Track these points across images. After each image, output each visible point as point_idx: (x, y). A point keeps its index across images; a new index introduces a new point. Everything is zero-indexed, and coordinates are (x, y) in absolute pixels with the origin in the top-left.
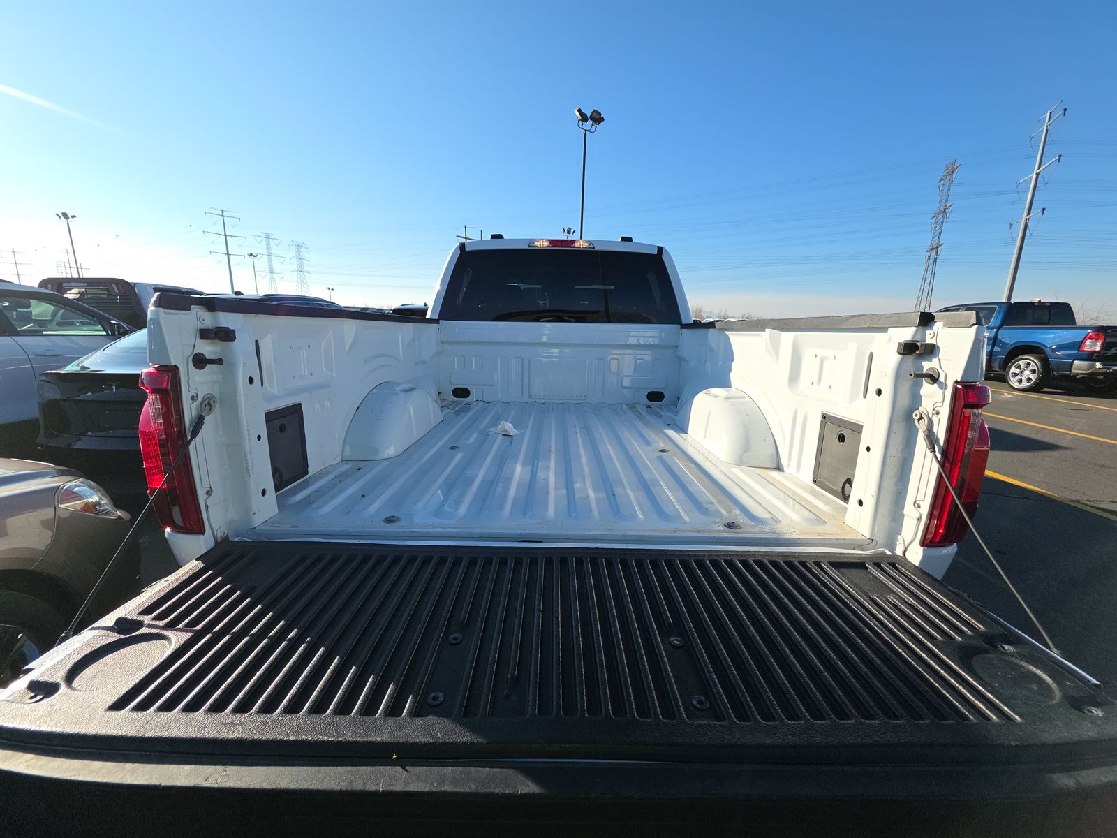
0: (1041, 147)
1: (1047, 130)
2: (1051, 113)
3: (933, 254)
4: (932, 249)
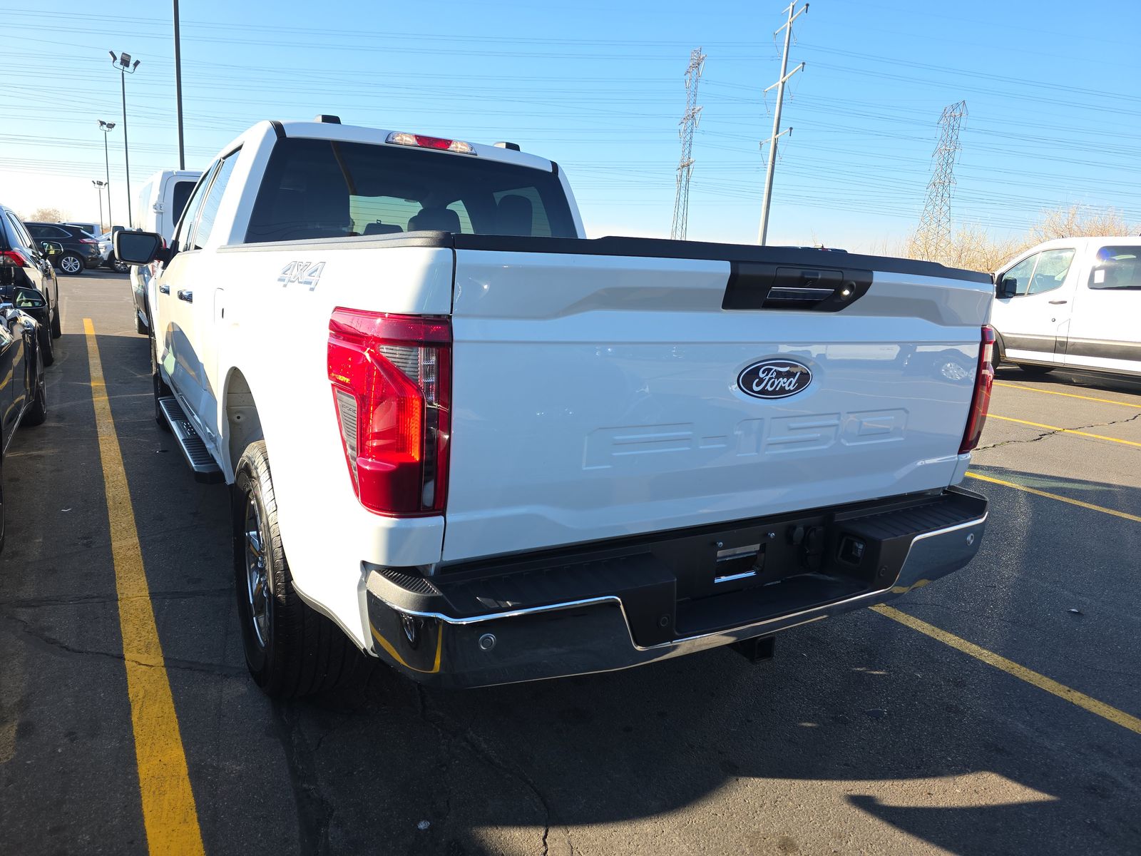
0: (785, 49)
1: (790, 28)
2: (793, 6)
3: (685, 174)
4: (683, 166)
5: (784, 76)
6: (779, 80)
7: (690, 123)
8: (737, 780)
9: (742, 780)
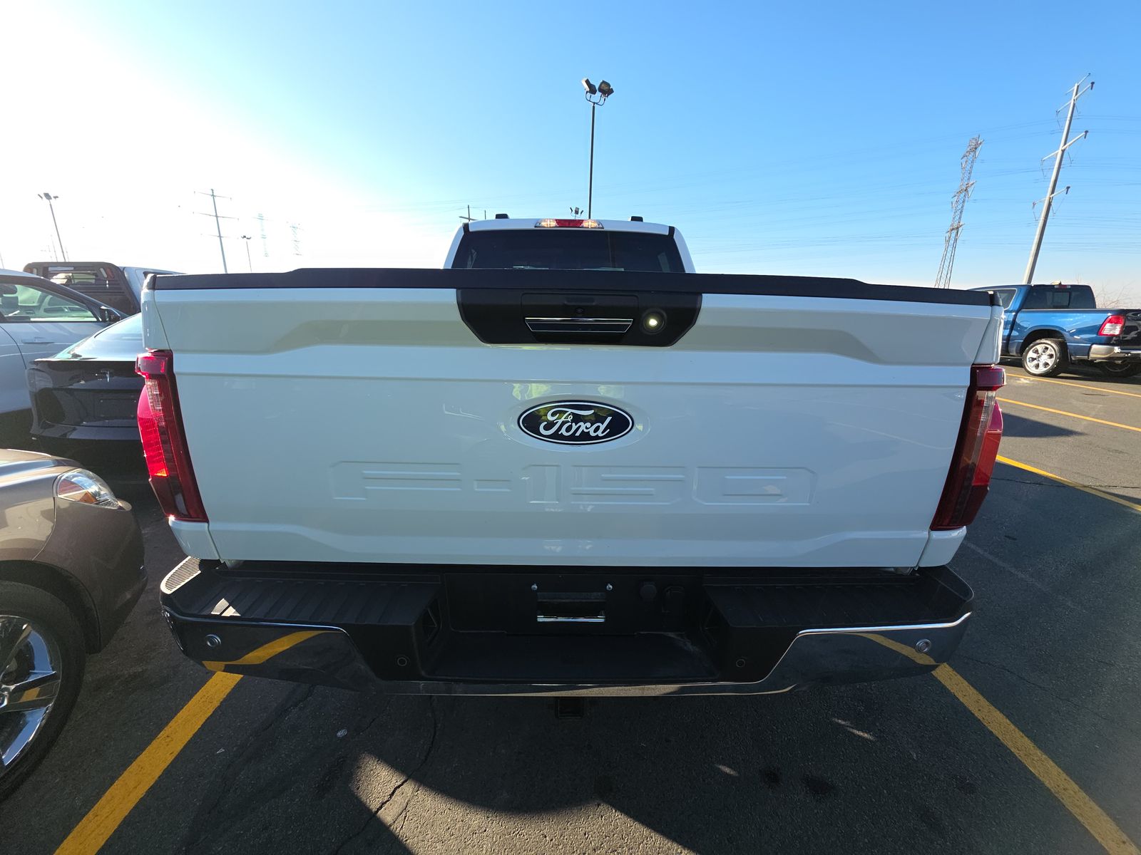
0: (1068, 122)
1: (1074, 104)
3: (953, 235)
4: (953, 229)
5: (1065, 144)
6: (1058, 149)
7: (962, 195)
8: (599, 805)
9: (603, 807)
